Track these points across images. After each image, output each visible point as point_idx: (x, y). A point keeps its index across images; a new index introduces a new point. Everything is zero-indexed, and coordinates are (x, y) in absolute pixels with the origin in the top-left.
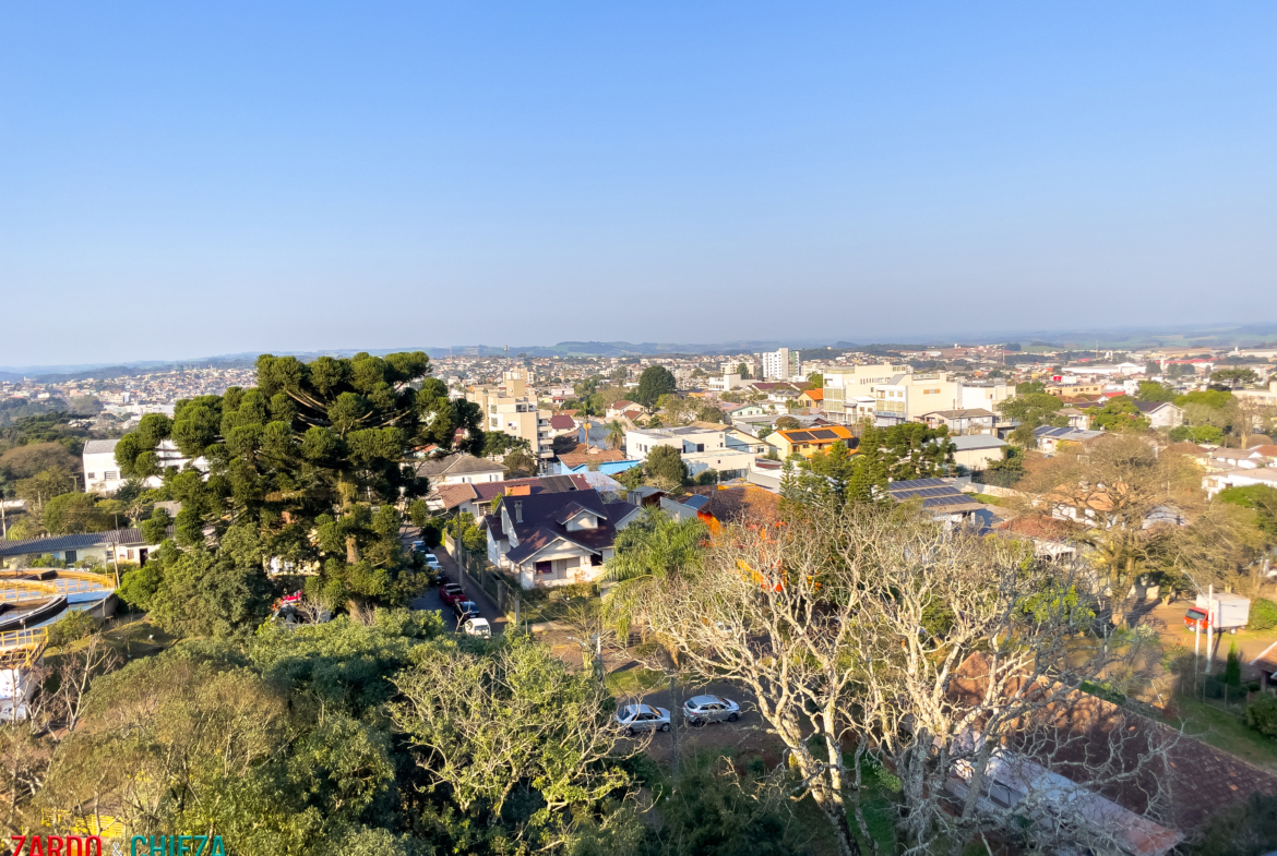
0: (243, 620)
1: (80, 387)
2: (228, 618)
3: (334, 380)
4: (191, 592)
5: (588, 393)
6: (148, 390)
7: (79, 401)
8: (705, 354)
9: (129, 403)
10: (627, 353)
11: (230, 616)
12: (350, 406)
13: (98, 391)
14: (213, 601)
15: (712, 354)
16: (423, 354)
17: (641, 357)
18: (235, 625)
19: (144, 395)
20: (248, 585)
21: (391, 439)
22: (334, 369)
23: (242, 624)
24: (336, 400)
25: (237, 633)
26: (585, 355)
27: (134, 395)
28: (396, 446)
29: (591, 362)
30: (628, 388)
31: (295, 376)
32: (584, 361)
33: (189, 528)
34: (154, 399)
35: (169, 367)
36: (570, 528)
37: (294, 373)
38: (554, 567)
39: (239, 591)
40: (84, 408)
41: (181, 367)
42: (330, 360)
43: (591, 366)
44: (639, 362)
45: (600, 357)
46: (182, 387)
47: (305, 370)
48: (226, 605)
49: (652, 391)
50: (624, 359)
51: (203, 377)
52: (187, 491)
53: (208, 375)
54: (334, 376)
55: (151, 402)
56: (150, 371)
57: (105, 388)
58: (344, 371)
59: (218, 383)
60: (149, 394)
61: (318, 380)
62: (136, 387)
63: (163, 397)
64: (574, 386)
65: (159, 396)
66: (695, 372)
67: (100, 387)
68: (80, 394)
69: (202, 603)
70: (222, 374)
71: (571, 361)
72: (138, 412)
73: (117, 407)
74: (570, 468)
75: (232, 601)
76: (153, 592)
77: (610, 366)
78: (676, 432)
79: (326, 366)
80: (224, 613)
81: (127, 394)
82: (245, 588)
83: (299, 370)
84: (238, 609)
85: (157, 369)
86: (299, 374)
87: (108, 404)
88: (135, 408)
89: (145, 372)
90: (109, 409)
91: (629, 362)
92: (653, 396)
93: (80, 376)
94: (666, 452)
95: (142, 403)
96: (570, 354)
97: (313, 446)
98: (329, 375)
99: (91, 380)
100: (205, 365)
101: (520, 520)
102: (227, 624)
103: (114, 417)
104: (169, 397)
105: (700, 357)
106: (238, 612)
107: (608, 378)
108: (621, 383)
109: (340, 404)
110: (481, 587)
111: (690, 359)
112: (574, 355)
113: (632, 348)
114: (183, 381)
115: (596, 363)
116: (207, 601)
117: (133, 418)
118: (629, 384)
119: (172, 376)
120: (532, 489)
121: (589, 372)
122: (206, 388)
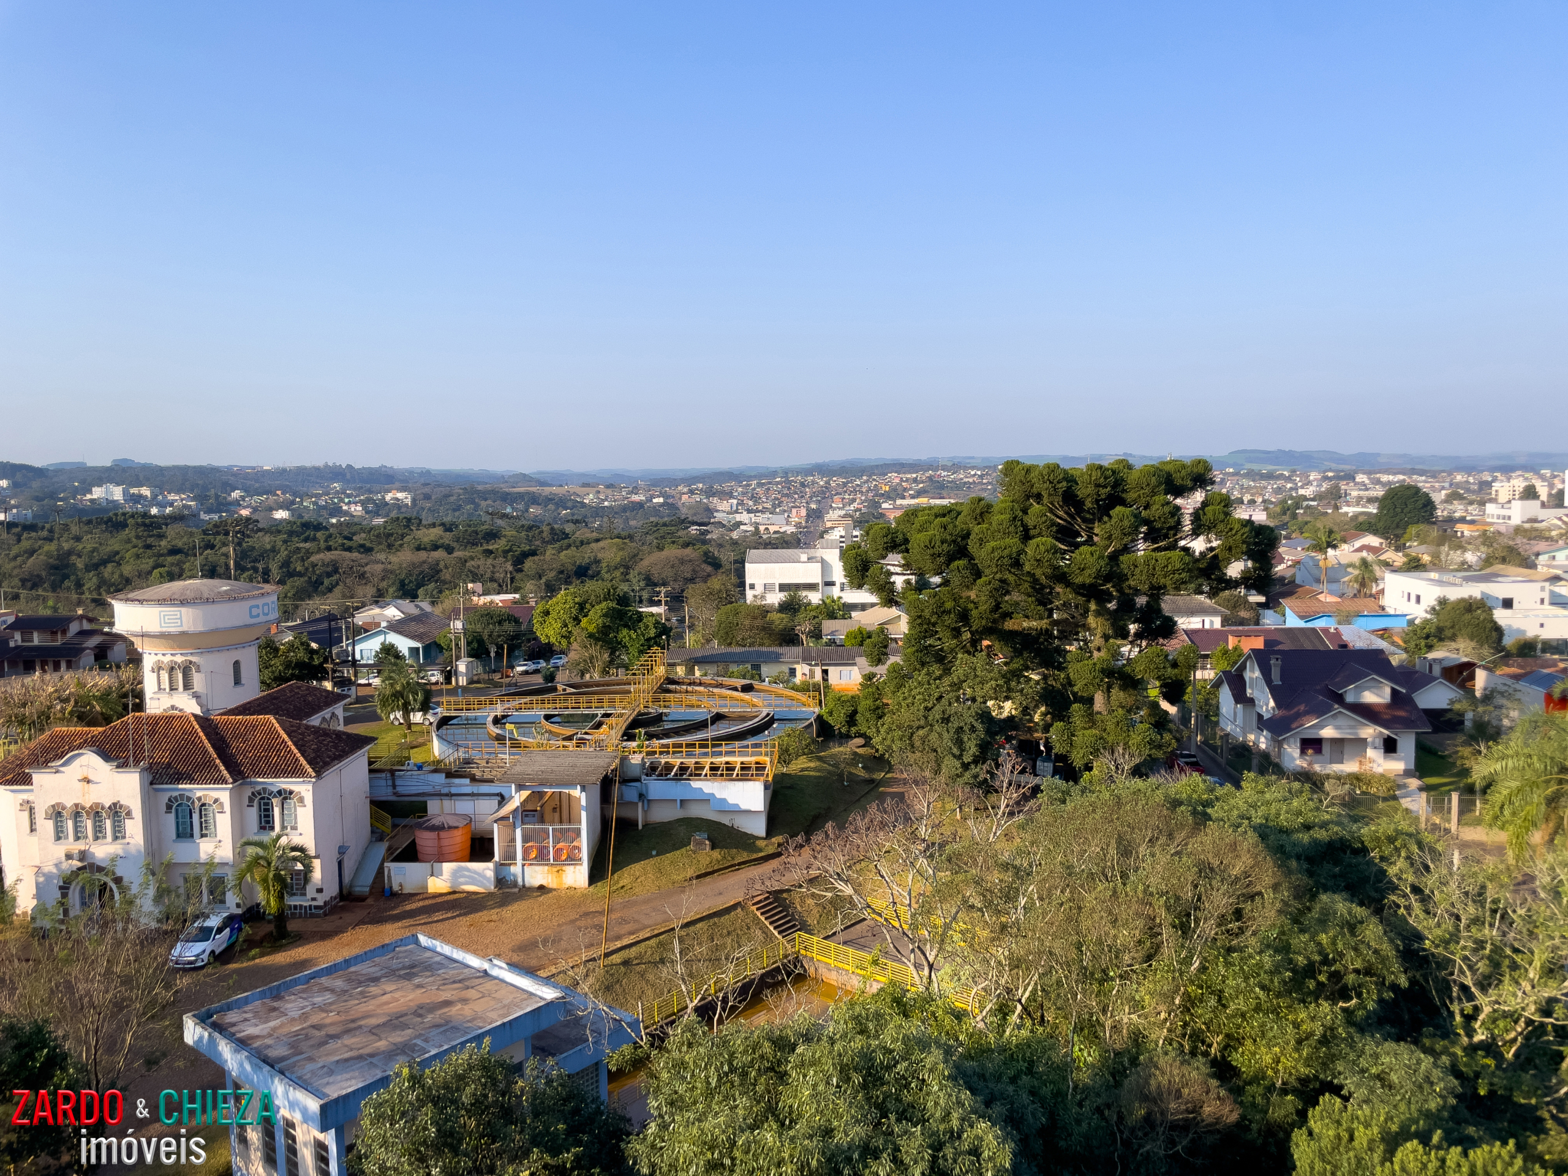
0: (976, 762)
1: (692, 492)
2: (959, 757)
3: (1104, 492)
4: (922, 722)
5: (1286, 518)
6: (755, 498)
7: (690, 508)
8: (1459, 469)
9: (736, 512)
10: (1334, 466)
11: (961, 755)
12: (1126, 523)
13: (708, 497)
14: (945, 735)
15: (1469, 469)
16: (1205, 462)
17: (1356, 472)
18: (966, 767)
19: (751, 503)
20: (982, 722)
21: (1178, 566)
22: (1106, 478)
23: (973, 766)
24: (1110, 517)
25: (967, 775)
26: (1271, 467)
27: (741, 503)
28: (1184, 575)
29: (1281, 477)
30: (1346, 513)
31: (1060, 486)
32: (1270, 476)
33: (917, 651)
34: (760, 508)
35: (774, 474)
36: (1350, 698)
37: (1059, 482)
38: (1326, 748)
39: (973, 729)
40: (695, 514)
41: (786, 473)
42: (1100, 467)
43: (1280, 482)
44: (1354, 479)
45: (1294, 471)
46: (787, 495)
47: (1070, 479)
48: (959, 743)
49: (1397, 519)
50: (1330, 474)
51: (808, 486)
52: (922, 611)
53: (813, 482)
54: (1105, 487)
55: (757, 511)
56: (755, 477)
57: (714, 495)
58: (1116, 481)
59: (824, 493)
60: (756, 502)
61: (1084, 491)
62: (744, 494)
63: (768, 506)
64: (1266, 509)
65: (765, 505)
66: (1448, 496)
67: (710, 493)
68: (691, 500)
69: (933, 737)
70: (827, 483)
71: (1251, 475)
72: (747, 521)
73: (725, 515)
74: (1302, 617)
75: (966, 739)
76: (880, 718)
77: (1309, 483)
78: (1467, 579)
79: (1096, 475)
80: (955, 751)
81: (735, 502)
82: (979, 726)
83: (1064, 479)
84: (972, 749)
85: (759, 476)
86: (1064, 484)
87: (717, 511)
88: (744, 517)
89: (750, 478)
90: (719, 516)
91: (1338, 478)
92: (1398, 526)
93: (690, 480)
94: (1469, 606)
95: (749, 511)
96: (1249, 466)
97: (1083, 570)
98: (1098, 486)
99: (701, 485)
100: (809, 471)
101: (1277, 681)
102: (958, 764)
103: (724, 526)
104: (774, 506)
105: (1450, 474)
106: (971, 752)
107: (1313, 500)
108: (1336, 508)
109: (1113, 521)
110: (1223, 761)
111: (1434, 477)
112: (1255, 467)
113: (1341, 459)
114: (789, 489)
115: (1289, 479)
116: (940, 735)
117: (742, 527)
118: (1345, 509)
119: (778, 483)
120: (1266, 642)
121: (1279, 490)
122: (811, 498)
